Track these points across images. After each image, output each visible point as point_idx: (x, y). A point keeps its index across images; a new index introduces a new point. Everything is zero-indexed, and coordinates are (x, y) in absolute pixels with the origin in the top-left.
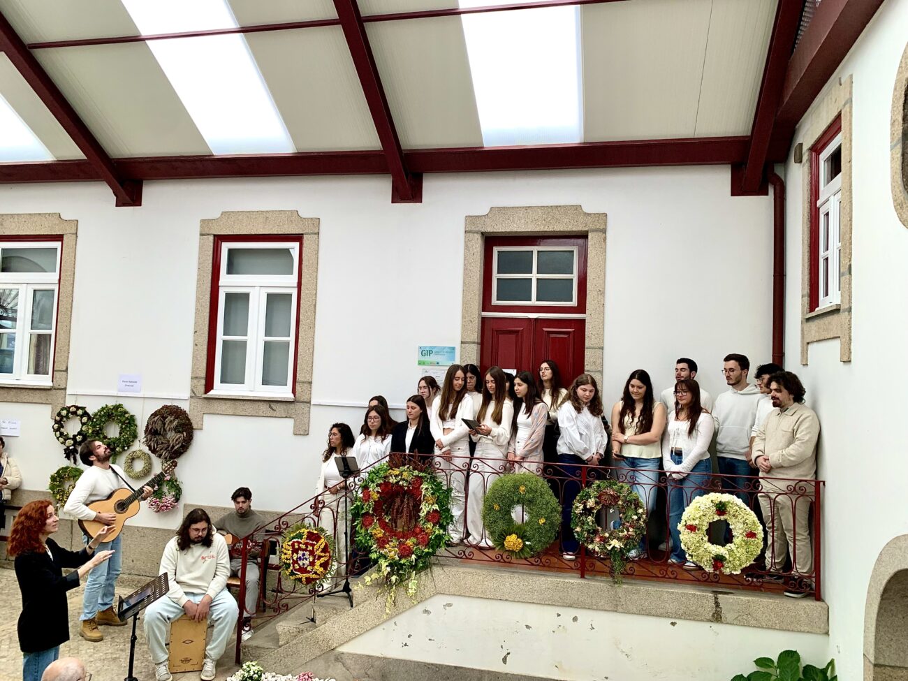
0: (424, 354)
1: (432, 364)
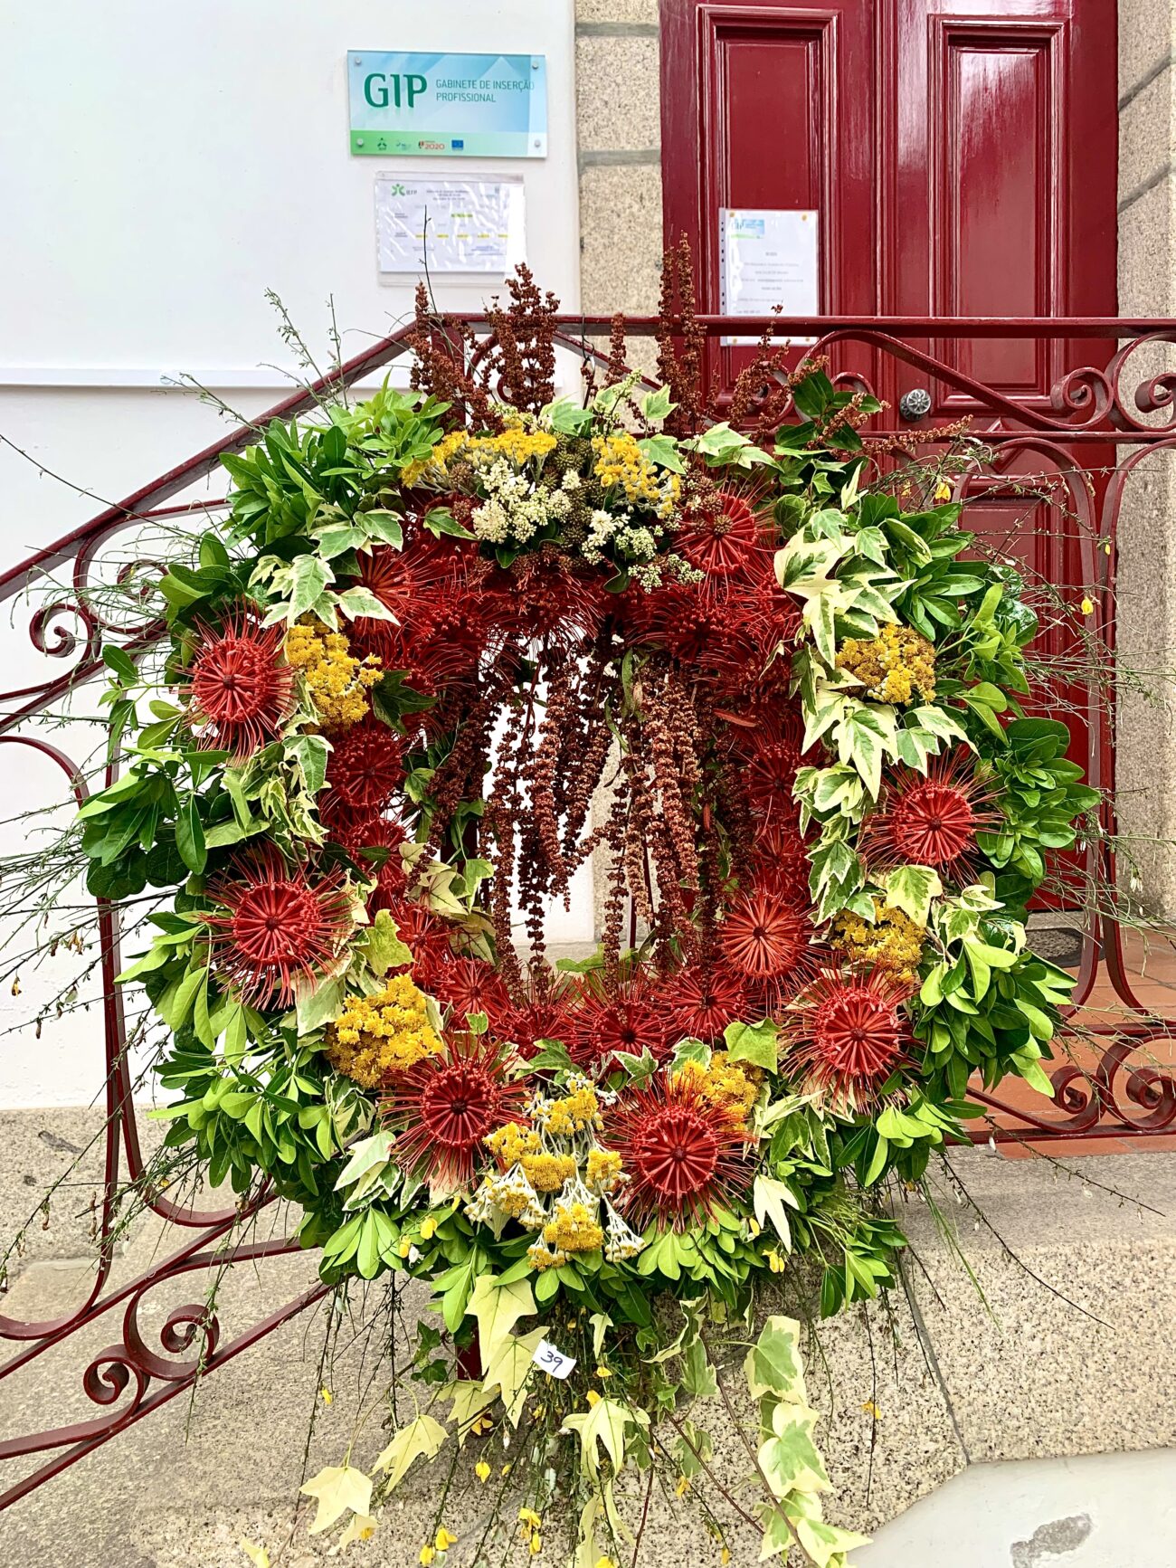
0: (377, 97)
1: (425, 150)
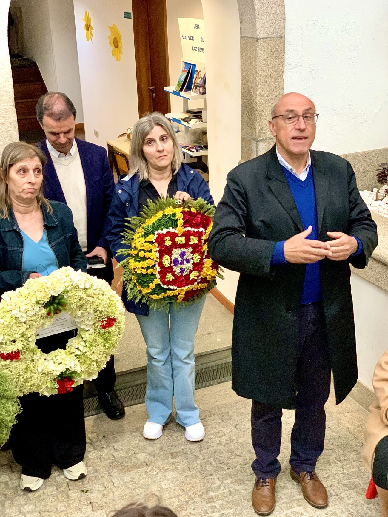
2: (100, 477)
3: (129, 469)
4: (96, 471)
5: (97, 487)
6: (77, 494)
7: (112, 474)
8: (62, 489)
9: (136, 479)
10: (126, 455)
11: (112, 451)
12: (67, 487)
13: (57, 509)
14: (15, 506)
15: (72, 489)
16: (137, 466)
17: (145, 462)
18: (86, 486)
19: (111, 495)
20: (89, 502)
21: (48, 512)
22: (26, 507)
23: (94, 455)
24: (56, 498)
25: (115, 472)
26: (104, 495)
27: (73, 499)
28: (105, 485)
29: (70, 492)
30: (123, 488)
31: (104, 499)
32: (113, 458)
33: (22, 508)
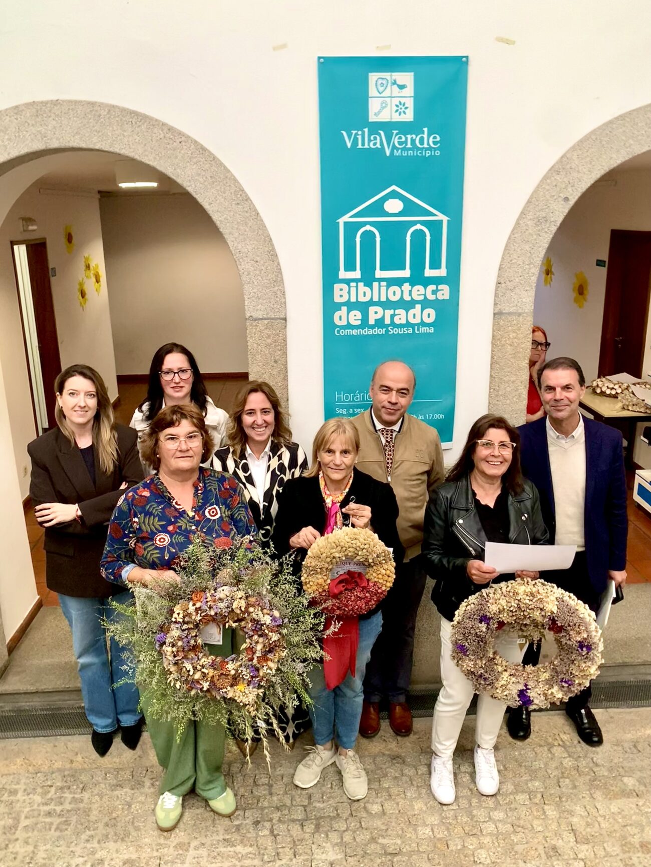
2: (581, 797)
3: (616, 796)
4: (575, 787)
5: (579, 809)
6: (555, 813)
7: (595, 796)
8: (537, 801)
9: (626, 813)
10: (610, 775)
11: (591, 765)
12: (542, 800)
13: (532, 826)
14: (484, 808)
15: (548, 804)
16: (626, 793)
17: (634, 790)
18: (564, 804)
19: (597, 825)
20: (570, 828)
21: (522, 827)
22: (496, 813)
23: (570, 764)
24: (530, 811)
25: (598, 795)
26: (588, 824)
27: (551, 818)
28: (588, 810)
29: (546, 807)
30: (611, 820)
31: (588, 830)
32: (593, 775)
33: (491, 814)
